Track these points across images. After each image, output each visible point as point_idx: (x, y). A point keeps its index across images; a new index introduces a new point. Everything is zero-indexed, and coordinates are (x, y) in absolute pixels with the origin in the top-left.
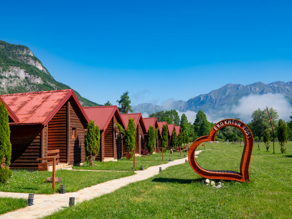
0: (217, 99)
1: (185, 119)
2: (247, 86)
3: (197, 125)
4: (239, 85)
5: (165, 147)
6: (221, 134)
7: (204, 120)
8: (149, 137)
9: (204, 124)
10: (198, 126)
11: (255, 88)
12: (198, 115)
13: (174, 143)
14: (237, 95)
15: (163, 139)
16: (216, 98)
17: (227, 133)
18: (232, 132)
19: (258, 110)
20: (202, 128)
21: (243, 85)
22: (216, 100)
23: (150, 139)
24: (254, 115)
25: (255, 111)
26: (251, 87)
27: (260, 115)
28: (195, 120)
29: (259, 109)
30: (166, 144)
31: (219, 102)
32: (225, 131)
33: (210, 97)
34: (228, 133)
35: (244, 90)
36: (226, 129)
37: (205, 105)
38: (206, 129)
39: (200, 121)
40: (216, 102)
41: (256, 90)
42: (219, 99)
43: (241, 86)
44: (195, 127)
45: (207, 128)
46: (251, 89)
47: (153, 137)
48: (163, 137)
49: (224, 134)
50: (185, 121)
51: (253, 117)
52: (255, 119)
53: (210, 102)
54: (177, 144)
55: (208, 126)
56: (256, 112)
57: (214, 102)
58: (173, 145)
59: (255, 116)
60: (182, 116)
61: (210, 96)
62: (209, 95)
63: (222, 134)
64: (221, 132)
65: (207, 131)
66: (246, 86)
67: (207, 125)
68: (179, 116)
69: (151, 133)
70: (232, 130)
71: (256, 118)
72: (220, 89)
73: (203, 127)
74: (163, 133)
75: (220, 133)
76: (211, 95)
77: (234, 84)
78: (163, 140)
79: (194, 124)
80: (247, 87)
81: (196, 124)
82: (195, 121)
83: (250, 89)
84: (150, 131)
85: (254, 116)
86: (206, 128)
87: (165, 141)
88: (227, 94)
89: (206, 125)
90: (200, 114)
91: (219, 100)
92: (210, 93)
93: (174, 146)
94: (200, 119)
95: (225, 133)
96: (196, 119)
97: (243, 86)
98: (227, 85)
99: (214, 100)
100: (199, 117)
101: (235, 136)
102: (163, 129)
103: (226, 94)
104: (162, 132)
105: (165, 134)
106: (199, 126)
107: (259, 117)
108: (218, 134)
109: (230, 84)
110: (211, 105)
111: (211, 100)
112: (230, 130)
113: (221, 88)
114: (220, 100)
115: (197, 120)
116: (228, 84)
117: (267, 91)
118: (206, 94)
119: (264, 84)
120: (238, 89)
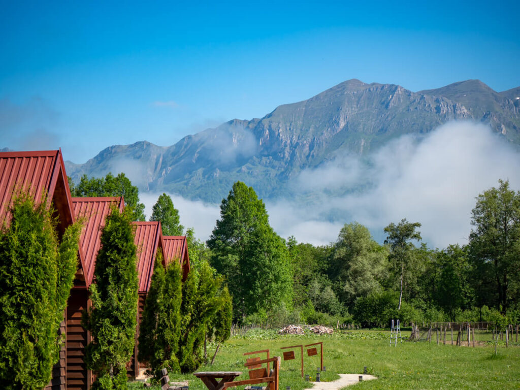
0: (297, 144)
1: (171, 218)
2: (422, 94)
3: (223, 250)
4: (393, 89)
5: (117, 371)
6: (330, 294)
7: (255, 226)
8: (11, 290)
9: (261, 247)
10: (230, 255)
11: (454, 107)
12: (232, 202)
13: (168, 335)
14: (383, 130)
15: (106, 312)
16: (295, 139)
17: (356, 290)
18: (375, 284)
19: (497, 186)
20: (252, 264)
21: (408, 89)
22: (294, 147)
23: (17, 307)
24: (483, 211)
25: (486, 194)
26: (437, 101)
27: (508, 212)
28: (213, 226)
29: (505, 186)
30: (126, 350)
31: (308, 157)
32: (345, 278)
33: (271, 132)
34: (360, 291)
35: (412, 109)
36: (349, 272)
37: (249, 168)
38: (270, 268)
39: (236, 232)
40: (293, 155)
41: (458, 112)
42: (307, 143)
43: (399, 91)
44: (213, 257)
45: (274, 263)
46: (438, 109)
47: (38, 296)
48: (105, 296)
49: (341, 295)
50: (171, 227)
51: (478, 221)
52: (485, 228)
53: (268, 156)
54: (182, 343)
55: (276, 256)
56: (491, 195)
57: (287, 155)
58: (160, 354)
59: (488, 217)
60: (155, 208)
61: (270, 129)
62: (266, 123)
63: (333, 294)
64: (330, 282)
65: (271, 276)
66: (419, 93)
67: (274, 250)
68: (142, 206)
69: (23, 257)
70: (376, 278)
71: (491, 224)
72: (311, 99)
73: (253, 259)
74: (109, 270)
75: (322, 290)
76: (274, 126)
77: (374, 84)
78: (107, 321)
79: (211, 243)
80: (422, 98)
81: (219, 242)
82: (216, 232)
83: (433, 106)
84: (16, 242)
85: (482, 215)
86: (267, 263)
87: (116, 322)
88: (342, 124)
89: (269, 252)
90: (239, 201)
91: (306, 149)
92: (269, 116)
93: (167, 356)
94: (237, 223)
95: (347, 288)
96: (220, 219)
97: (408, 93)
98: (342, 86)
99: (288, 148)
100: (234, 211)
101: (395, 302)
102: (106, 237)
103: (338, 124)
104: (102, 263)
105: (118, 279)
106: (233, 253)
107: (505, 219)
108: (317, 292)
109: (356, 82)
110: (273, 167)
111: (275, 147)
112: (369, 275)
113: (317, 97)
114: (311, 147)
115: (224, 228)
116: (347, 82)
117: (499, 118)
118: (253, 120)
119: (489, 89)
120: (387, 106)
